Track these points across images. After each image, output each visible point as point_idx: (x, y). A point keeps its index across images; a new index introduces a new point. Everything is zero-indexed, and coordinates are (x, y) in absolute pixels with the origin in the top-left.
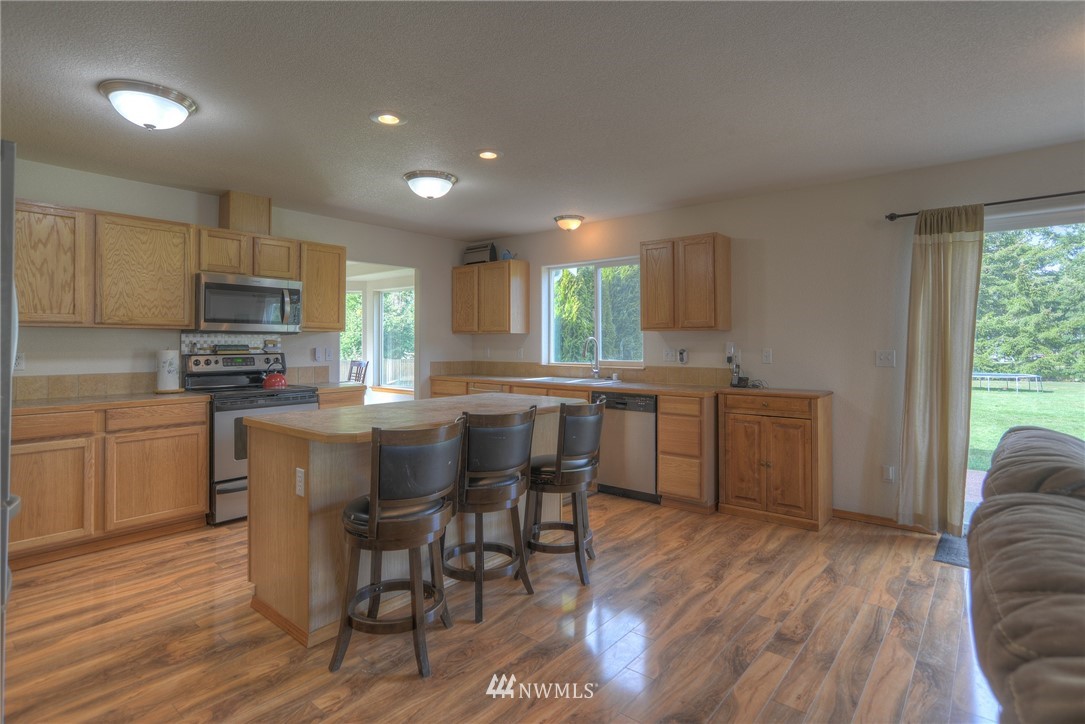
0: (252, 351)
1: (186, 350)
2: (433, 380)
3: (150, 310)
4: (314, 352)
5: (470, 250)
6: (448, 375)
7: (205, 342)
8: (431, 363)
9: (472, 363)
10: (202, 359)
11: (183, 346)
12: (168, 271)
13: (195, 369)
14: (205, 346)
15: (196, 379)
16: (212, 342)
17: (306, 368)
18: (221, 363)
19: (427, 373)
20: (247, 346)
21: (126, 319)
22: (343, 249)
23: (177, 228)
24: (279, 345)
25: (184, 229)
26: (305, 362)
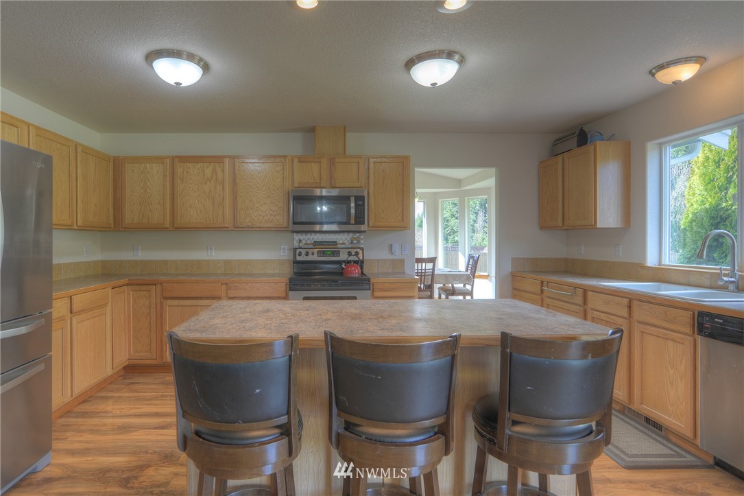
0: (339, 246)
1: (296, 244)
2: (514, 276)
3: (263, 217)
4: (391, 247)
5: (558, 141)
6: (533, 272)
7: (308, 239)
8: (514, 260)
9: (566, 260)
10: (303, 252)
11: (295, 242)
12: (274, 190)
13: (299, 258)
14: (309, 242)
15: (302, 265)
16: (313, 239)
17: (385, 260)
18: (316, 254)
19: (508, 268)
20: (336, 242)
21: (249, 224)
22: (407, 158)
23: (278, 160)
24: (362, 241)
25: (282, 159)
26: (385, 255)
